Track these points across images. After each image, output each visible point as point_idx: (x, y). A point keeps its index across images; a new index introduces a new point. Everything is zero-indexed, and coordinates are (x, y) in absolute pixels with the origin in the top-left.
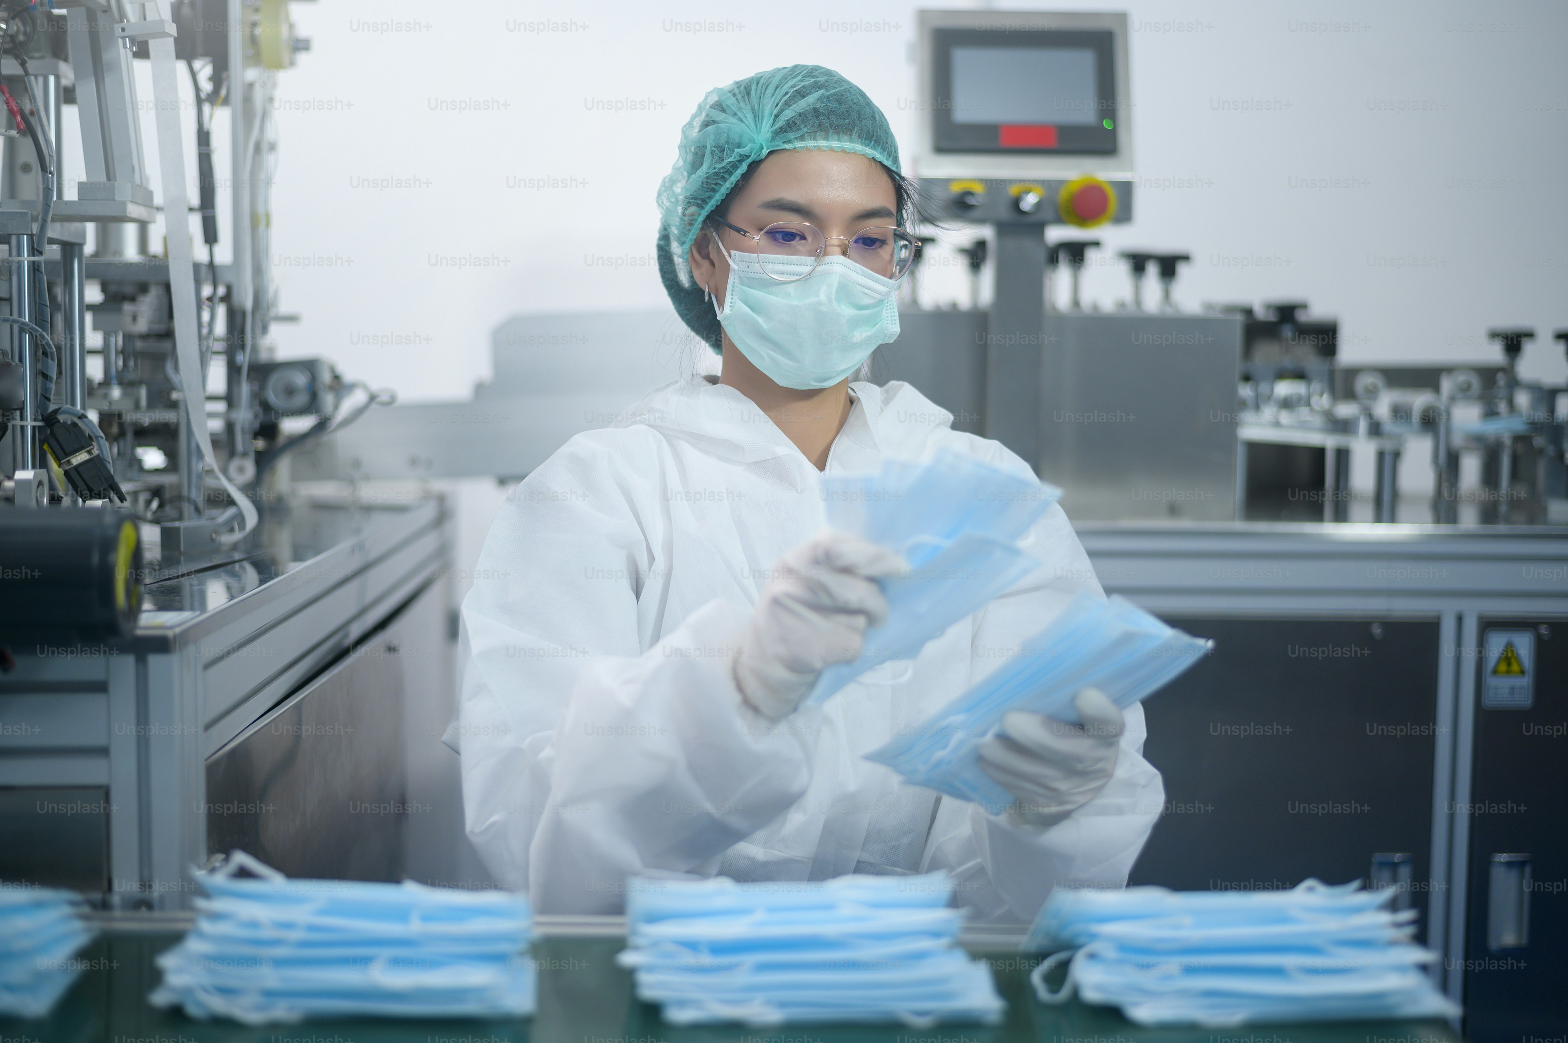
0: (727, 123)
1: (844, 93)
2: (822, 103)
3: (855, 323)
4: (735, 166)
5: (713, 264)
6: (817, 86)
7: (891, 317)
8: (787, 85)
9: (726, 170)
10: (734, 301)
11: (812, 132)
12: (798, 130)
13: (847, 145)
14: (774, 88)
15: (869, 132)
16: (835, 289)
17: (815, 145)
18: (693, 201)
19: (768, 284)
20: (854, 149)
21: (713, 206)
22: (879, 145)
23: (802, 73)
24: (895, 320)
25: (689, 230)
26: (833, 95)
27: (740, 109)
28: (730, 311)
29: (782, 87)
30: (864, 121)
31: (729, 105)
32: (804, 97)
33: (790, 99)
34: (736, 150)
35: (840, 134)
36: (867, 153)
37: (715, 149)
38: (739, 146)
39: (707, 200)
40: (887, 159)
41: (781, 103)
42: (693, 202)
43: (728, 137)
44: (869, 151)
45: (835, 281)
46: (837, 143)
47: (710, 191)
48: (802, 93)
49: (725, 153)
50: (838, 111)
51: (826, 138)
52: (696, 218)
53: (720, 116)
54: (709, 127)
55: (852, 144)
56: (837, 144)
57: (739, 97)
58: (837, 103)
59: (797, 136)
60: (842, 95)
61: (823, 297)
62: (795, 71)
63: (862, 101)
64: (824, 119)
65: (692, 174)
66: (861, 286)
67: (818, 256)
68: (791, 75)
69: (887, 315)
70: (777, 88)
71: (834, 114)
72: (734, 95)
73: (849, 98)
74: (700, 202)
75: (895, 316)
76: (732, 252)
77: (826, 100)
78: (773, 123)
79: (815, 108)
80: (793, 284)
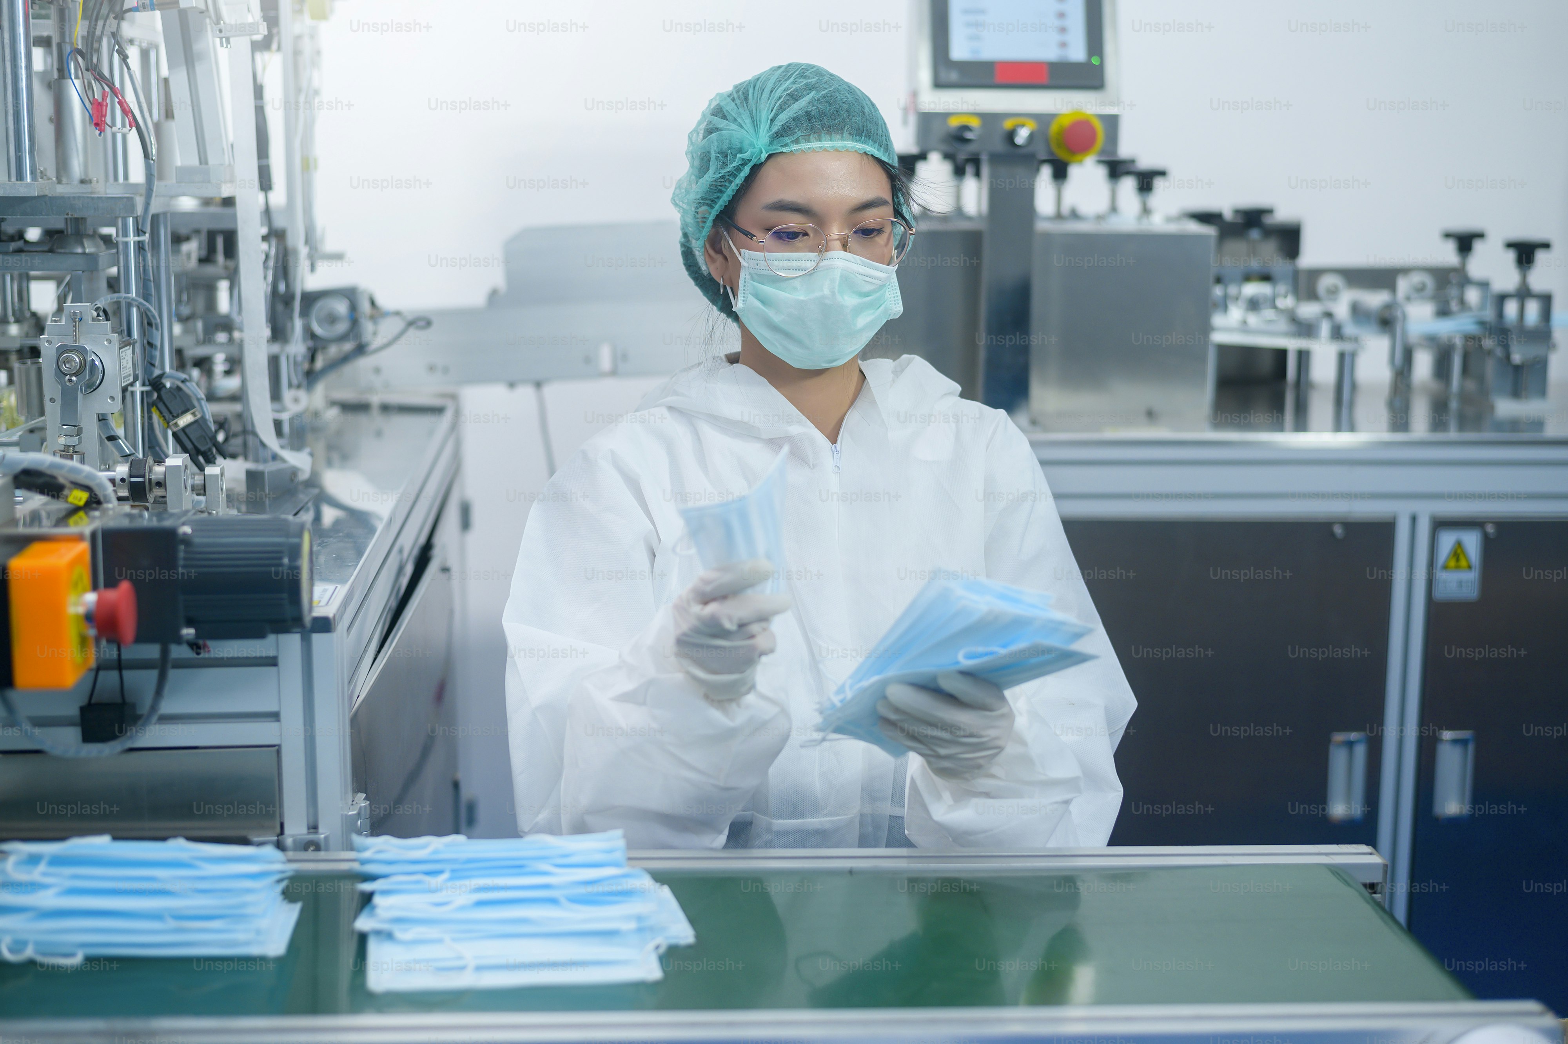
0: (729, 130)
1: (833, 94)
2: (813, 106)
3: (858, 310)
4: (739, 169)
5: (726, 258)
6: (810, 88)
7: (894, 297)
8: (780, 89)
9: (731, 173)
10: (746, 295)
11: (806, 135)
12: (793, 134)
13: (839, 144)
14: (769, 92)
15: (859, 128)
16: (837, 283)
17: (809, 146)
18: (703, 201)
19: (775, 280)
20: (846, 147)
21: (721, 206)
22: (869, 139)
23: (795, 75)
24: (898, 300)
25: (703, 227)
26: (824, 96)
27: (739, 114)
28: (743, 304)
29: (776, 91)
30: (854, 119)
31: (730, 111)
32: (796, 100)
33: (785, 103)
34: (738, 155)
35: (831, 134)
36: (859, 149)
37: (718, 155)
38: (741, 151)
39: (715, 200)
40: (878, 150)
41: (775, 108)
42: (704, 203)
43: (730, 143)
44: (859, 146)
45: (837, 275)
46: (830, 142)
47: (718, 192)
48: (794, 96)
49: (728, 158)
50: (829, 112)
51: (819, 140)
52: (708, 216)
53: (722, 124)
54: (712, 135)
55: (844, 142)
56: (830, 144)
57: (738, 102)
58: (828, 104)
59: (793, 139)
60: (832, 96)
61: (826, 292)
62: (788, 72)
63: (850, 99)
64: (816, 122)
65: (700, 178)
66: (862, 275)
67: (821, 251)
68: (785, 76)
69: (890, 296)
70: (771, 92)
71: (825, 116)
72: (733, 100)
73: (839, 97)
74: (709, 202)
75: (897, 296)
76: (742, 251)
77: (817, 103)
78: (770, 128)
79: (807, 111)
80: (799, 279)
